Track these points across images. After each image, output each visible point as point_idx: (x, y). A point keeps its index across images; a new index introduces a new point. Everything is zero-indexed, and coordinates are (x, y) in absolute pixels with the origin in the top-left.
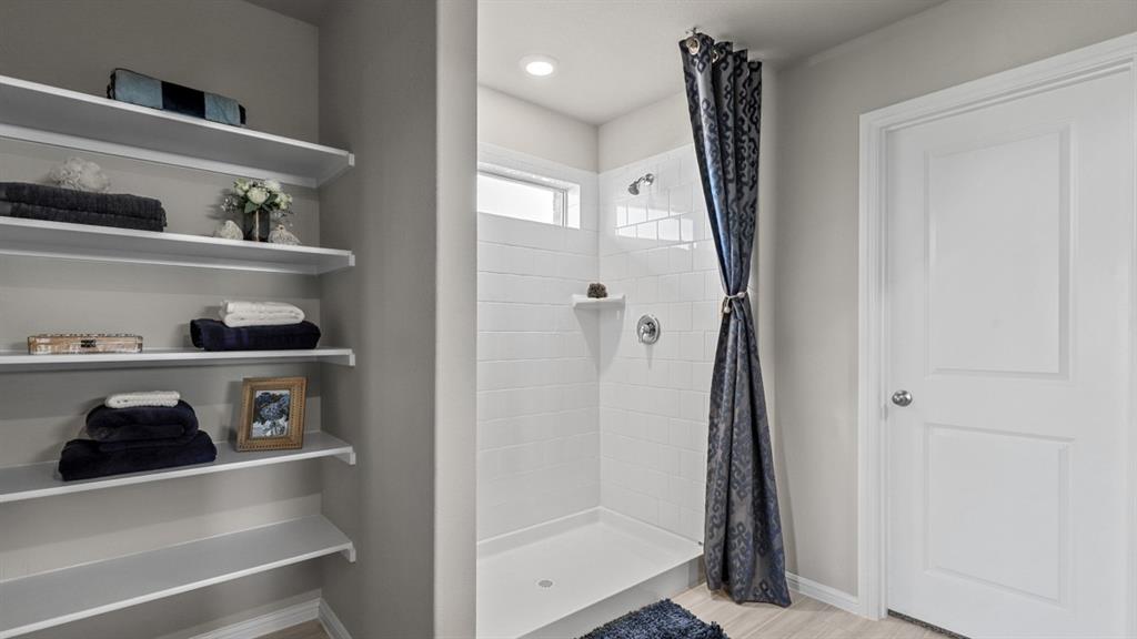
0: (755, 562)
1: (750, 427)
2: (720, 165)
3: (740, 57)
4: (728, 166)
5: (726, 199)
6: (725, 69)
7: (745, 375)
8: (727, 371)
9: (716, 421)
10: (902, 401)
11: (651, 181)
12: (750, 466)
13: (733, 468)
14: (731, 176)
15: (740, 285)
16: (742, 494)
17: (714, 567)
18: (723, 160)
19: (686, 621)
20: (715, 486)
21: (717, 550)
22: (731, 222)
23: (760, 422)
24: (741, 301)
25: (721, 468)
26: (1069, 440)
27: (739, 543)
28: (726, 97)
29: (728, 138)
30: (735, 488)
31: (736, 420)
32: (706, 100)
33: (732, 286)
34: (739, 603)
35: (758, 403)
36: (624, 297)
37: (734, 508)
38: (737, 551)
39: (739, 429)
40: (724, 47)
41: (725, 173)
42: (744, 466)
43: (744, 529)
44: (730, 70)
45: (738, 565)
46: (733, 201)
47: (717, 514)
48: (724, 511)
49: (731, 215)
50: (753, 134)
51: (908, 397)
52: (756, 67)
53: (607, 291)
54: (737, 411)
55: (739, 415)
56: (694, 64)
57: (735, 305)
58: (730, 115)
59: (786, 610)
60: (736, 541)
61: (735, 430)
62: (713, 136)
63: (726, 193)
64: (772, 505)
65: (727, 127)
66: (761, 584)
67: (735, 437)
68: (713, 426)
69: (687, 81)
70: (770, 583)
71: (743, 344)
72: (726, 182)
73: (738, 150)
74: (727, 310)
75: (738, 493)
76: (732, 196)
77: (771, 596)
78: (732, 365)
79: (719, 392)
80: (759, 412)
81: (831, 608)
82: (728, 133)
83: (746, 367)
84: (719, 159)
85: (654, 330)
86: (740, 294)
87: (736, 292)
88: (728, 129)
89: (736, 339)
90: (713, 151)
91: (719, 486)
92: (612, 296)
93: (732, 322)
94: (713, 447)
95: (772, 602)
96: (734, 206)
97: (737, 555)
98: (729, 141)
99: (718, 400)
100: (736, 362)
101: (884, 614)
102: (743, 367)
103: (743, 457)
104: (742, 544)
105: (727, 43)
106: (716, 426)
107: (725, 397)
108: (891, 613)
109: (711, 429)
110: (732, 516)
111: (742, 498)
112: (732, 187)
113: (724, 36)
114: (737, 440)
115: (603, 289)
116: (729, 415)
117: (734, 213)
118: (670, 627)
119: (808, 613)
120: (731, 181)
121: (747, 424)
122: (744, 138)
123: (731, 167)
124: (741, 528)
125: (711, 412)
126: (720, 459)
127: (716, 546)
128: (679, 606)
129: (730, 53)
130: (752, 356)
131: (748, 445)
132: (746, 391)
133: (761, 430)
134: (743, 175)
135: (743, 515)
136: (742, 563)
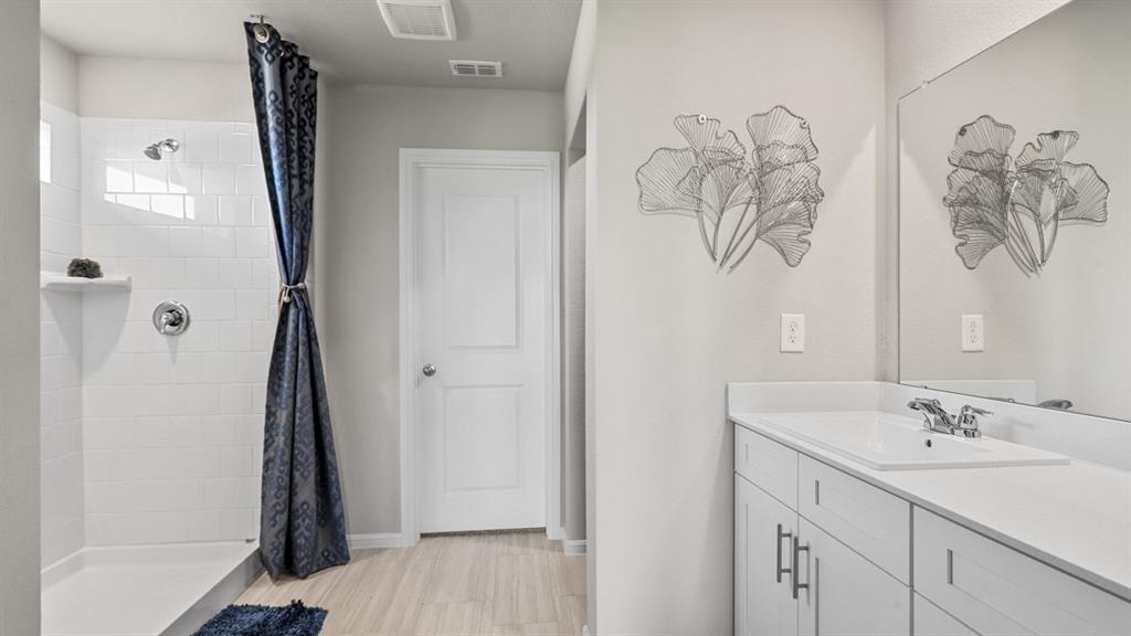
0: (317, 534)
1: (311, 410)
2: (285, 159)
3: (304, 61)
4: (292, 161)
5: (290, 193)
6: (291, 68)
7: (307, 362)
8: (288, 359)
9: (273, 409)
10: (429, 373)
11: (175, 149)
12: (313, 446)
13: (296, 452)
14: (295, 172)
15: (300, 275)
16: (306, 474)
17: (277, 554)
18: (288, 156)
19: (261, 614)
20: (277, 474)
21: (280, 536)
22: (294, 216)
23: (321, 404)
24: (299, 291)
25: (283, 454)
26: (520, 386)
27: (304, 521)
28: (291, 94)
29: (293, 135)
30: (298, 470)
31: (298, 405)
32: (273, 92)
33: (292, 277)
34: (304, 578)
35: (319, 386)
36: (129, 279)
37: (297, 490)
38: (302, 529)
39: (301, 413)
40: (290, 47)
41: (290, 167)
42: (307, 448)
43: (309, 506)
44: (295, 71)
45: (303, 542)
46: (297, 196)
47: (280, 501)
48: (287, 496)
49: (294, 209)
50: (311, 137)
51: (433, 368)
52: (314, 76)
53: (102, 269)
54: (299, 396)
55: (302, 400)
56: (262, 52)
57: (294, 294)
58: (296, 114)
59: (347, 566)
60: (300, 521)
61: (298, 415)
62: (280, 129)
63: (290, 187)
64: (333, 477)
65: (291, 123)
66: (323, 553)
67: (297, 421)
68: (270, 414)
69: (251, 65)
70: (331, 548)
71: (305, 332)
72: (290, 177)
73: (300, 148)
74: (286, 299)
75: (302, 474)
76: (295, 191)
77: (333, 560)
78: (294, 353)
79: (277, 381)
80: (320, 395)
81: (381, 550)
82: (293, 131)
83: (307, 354)
84: (285, 152)
85: (181, 319)
86: (300, 285)
87: (296, 282)
88: (293, 127)
89: (297, 328)
90: (279, 144)
91: (282, 472)
92: (109, 276)
93: (292, 311)
94: (271, 436)
95: (334, 565)
96: (298, 201)
97: (302, 533)
98: (294, 138)
99: (276, 388)
100: (297, 349)
101: (418, 539)
102: (304, 354)
103: (306, 440)
104: (307, 521)
105: (294, 45)
106: (274, 414)
107: (286, 385)
108: (424, 536)
109: (268, 417)
110: (295, 498)
111: (305, 478)
112: (295, 182)
113: (289, 36)
114: (300, 424)
115: (97, 267)
116: (291, 401)
117: (297, 207)
118: (247, 626)
119: (365, 562)
120: (295, 176)
121: (308, 407)
122: (306, 138)
123: (295, 164)
124: (305, 507)
125: (268, 401)
126: (282, 445)
127: (279, 532)
128: (247, 605)
129: (295, 55)
130: (313, 343)
131: (310, 426)
132: (308, 376)
133: (322, 410)
134: (305, 173)
135: (307, 494)
136: (307, 539)
